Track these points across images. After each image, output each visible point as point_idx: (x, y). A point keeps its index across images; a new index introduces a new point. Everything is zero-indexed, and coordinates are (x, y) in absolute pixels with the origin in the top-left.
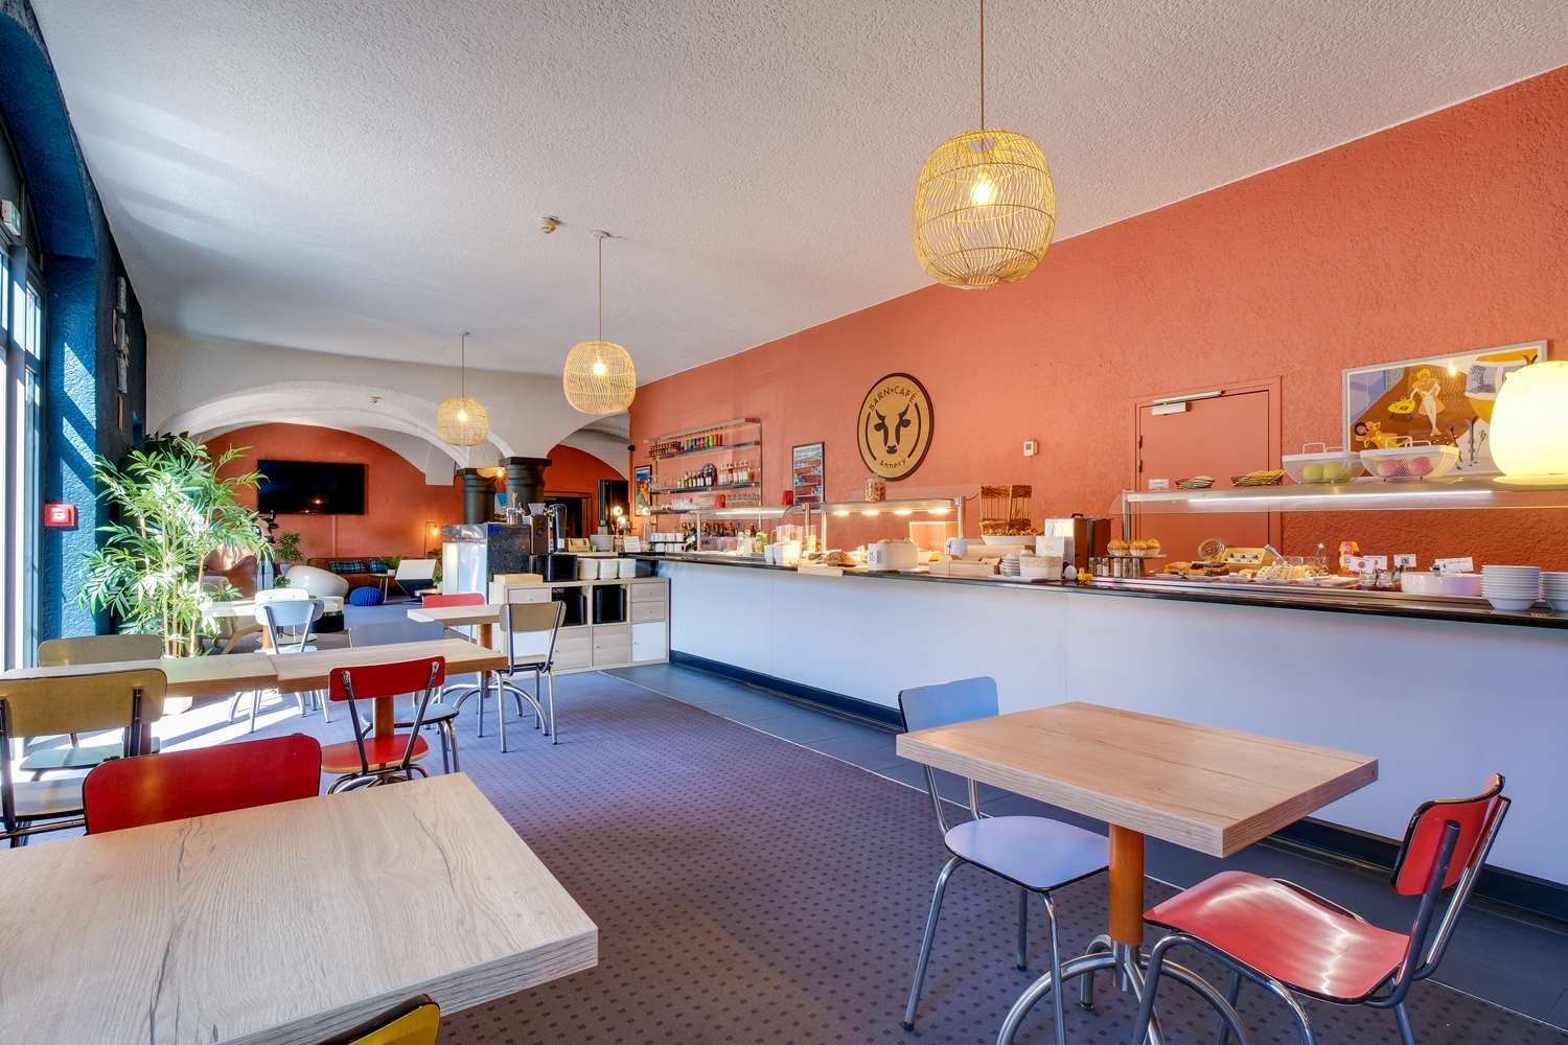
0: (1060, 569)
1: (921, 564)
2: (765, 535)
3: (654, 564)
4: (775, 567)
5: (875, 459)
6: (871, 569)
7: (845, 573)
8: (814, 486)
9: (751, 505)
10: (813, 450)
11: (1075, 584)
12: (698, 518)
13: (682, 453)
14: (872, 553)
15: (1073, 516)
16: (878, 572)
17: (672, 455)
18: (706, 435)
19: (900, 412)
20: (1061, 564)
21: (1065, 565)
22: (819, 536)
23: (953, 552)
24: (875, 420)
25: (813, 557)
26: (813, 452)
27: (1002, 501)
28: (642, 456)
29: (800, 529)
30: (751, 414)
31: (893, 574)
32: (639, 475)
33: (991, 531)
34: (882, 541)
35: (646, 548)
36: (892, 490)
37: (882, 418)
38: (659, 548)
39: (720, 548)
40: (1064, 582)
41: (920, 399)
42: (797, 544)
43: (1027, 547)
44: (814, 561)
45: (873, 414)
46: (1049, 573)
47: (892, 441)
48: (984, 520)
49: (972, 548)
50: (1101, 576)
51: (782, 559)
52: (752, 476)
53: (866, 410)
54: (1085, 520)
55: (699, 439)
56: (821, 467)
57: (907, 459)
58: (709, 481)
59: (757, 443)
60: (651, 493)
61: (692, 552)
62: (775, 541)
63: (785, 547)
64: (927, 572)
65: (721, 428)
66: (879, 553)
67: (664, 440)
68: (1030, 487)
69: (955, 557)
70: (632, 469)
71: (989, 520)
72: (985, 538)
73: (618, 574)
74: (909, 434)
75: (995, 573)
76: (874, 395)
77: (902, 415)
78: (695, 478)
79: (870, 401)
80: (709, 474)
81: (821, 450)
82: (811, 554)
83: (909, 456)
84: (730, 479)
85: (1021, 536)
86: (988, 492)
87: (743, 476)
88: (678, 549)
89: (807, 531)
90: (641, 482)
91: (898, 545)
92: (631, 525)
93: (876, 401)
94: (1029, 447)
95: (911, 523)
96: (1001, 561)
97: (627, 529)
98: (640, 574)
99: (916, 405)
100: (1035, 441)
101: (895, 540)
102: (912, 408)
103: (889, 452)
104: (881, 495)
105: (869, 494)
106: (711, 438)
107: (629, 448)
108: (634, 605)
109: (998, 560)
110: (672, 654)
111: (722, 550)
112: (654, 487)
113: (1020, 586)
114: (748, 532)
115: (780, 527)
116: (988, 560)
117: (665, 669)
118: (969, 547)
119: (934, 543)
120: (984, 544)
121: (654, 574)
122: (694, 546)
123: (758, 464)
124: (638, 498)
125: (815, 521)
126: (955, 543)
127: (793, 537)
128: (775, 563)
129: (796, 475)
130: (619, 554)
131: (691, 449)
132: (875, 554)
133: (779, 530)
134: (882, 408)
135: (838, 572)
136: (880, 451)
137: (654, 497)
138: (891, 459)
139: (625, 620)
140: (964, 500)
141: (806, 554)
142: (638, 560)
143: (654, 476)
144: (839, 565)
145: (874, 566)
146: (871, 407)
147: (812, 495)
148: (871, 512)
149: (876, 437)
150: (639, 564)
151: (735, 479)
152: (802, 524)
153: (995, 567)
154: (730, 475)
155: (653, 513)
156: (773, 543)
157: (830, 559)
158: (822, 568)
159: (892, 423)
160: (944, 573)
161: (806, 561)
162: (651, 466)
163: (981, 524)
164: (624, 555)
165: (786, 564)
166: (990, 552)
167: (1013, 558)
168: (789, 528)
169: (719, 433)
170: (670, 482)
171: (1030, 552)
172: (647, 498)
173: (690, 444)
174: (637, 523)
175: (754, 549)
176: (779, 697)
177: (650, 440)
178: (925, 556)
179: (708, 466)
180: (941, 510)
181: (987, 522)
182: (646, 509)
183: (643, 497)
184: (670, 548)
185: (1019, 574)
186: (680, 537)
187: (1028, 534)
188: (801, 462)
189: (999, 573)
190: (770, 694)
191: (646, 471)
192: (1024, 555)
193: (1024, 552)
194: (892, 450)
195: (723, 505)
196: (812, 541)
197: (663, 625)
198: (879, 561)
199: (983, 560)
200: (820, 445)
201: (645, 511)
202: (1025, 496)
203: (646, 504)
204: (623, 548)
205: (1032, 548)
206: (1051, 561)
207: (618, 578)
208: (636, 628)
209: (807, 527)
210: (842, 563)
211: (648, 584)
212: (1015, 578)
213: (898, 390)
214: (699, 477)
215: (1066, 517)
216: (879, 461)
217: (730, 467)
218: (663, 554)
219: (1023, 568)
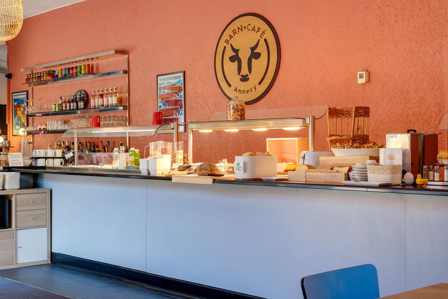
0: (400, 175)
1: (279, 173)
2: (137, 151)
3: (36, 176)
4: (149, 177)
5: (230, 86)
6: (237, 178)
7: (214, 181)
8: (177, 109)
9: (120, 125)
10: (176, 78)
11: (412, 187)
12: (75, 136)
13: (55, 80)
14: (238, 164)
15: (408, 131)
16: (244, 180)
17: (46, 82)
18: (78, 65)
19: (253, 45)
20: (401, 171)
21: (404, 172)
22: (186, 151)
23: (306, 162)
24: (230, 53)
25: (182, 169)
26: (176, 80)
27: (345, 120)
28: (19, 82)
29: (169, 145)
30: (120, 46)
31: (257, 181)
32: (15, 100)
33: (338, 144)
34: (247, 154)
35: (28, 162)
36: (249, 112)
37: (236, 51)
38: (41, 163)
39: (95, 162)
40: (404, 186)
41: (269, 35)
42: (168, 158)
43: (371, 158)
44: (185, 172)
45: (229, 48)
46: (392, 178)
47: (245, 70)
48: (331, 136)
49: (324, 159)
50: (434, 181)
51: (156, 170)
52: (120, 101)
53: (222, 44)
54: (418, 135)
55: (72, 68)
56: (182, 93)
57: (257, 86)
58: (81, 104)
59: (125, 72)
60: (28, 116)
61: (70, 166)
62: (148, 155)
63: (159, 161)
64: (287, 180)
65: (92, 59)
66: (245, 164)
67: (39, 69)
68: (368, 108)
69: (309, 167)
70: (10, 94)
71: (334, 136)
72: (334, 150)
73: (3, 186)
74: (259, 65)
75: (346, 180)
76: (229, 31)
77: (253, 49)
78: (69, 102)
79: (226, 36)
80: (82, 99)
81: (182, 79)
82: (180, 166)
83: (260, 84)
84: (101, 103)
85: (365, 149)
86: (334, 113)
87: (113, 100)
88: (57, 163)
89: (176, 147)
90: (18, 106)
91: (260, 156)
92: (9, 143)
93: (231, 37)
94: (361, 77)
95: (267, 139)
96: (350, 170)
97: (6, 147)
98: (23, 186)
99: (265, 40)
100: (367, 71)
101: (258, 153)
102: (262, 43)
103: (242, 80)
104: (241, 116)
105: (231, 114)
106: (83, 67)
107: (7, 76)
108: (18, 213)
109: (347, 169)
110: (53, 256)
111: (98, 164)
112: (30, 110)
113: (369, 190)
114: (123, 148)
115: (153, 143)
116: (340, 169)
117: (46, 269)
118: (322, 158)
119: (287, 156)
120: (334, 155)
121: (36, 185)
122: (72, 160)
123: (126, 89)
124: (15, 121)
125: (181, 138)
126: (310, 155)
127: (164, 152)
128: (149, 173)
129: (160, 100)
130: (4, 168)
131: (65, 77)
132: (242, 165)
133: (152, 145)
134: (236, 42)
135: (209, 180)
136: (235, 79)
137: (30, 119)
138: (244, 86)
139: (10, 226)
140: (314, 119)
141: (175, 166)
142: (22, 174)
143: (30, 101)
144: (209, 175)
145: (240, 175)
146: (227, 41)
147: (175, 116)
148: (233, 129)
149: (231, 68)
150: (24, 177)
151: (105, 103)
152: (171, 141)
153: (345, 174)
154: (100, 100)
155: (29, 133)
156: (146, 157)
157: (200, 170)
158: (194, 178)
159: (245, 55)
160: (302, 180)
161: (177, 172)
162: (27, 92)
163: (328, 139)
164: (8, 169)
165: (159, 174)
166: (340, 163)
167: (362, 167)
168: (161, 144)
169: (90, 63)
170: (45, 106)
171: (374, 162)
172: (24, 120)
173: (64, 73)
174: (14, 142)
175: (127, 163)
176: (155, 290)
177: (26, 69)
178: (282, 167)
179: (81, 92)
180: (295, 127)
181: (334, 137)
182: (23, 129)
183: (20, 118)
184: (50, 163)
185: (366, 180)
186: (59, 153)
187: (371, 147)
188: (164, 88)
189: (350, 180)
190: (145, 288)
191: (23, 96)
192: (371, 164)
193: (369, 161)
194: (245, 79)
195: (98, 125)
196: (180, 155)
197: (44, 231)
198: (245, 171)
199: (336, 169)
200: (182, 74)
201: (21, 131)
202: (365, 117)
203: (23, 125)
204: (7, 163)
205: (377, 159)
206: (393, 169)
207: (4, 189)
208: (21, 234)
209: (175, 143)
210: (213, 173)
211: (31, 195)
212: (364, 183)
213: (250, 28)
214: (73, 101)
215: (402, 132)
216: (233, 88)
217: (101, 93)
218: (44, 168)
219: (370, 176)
